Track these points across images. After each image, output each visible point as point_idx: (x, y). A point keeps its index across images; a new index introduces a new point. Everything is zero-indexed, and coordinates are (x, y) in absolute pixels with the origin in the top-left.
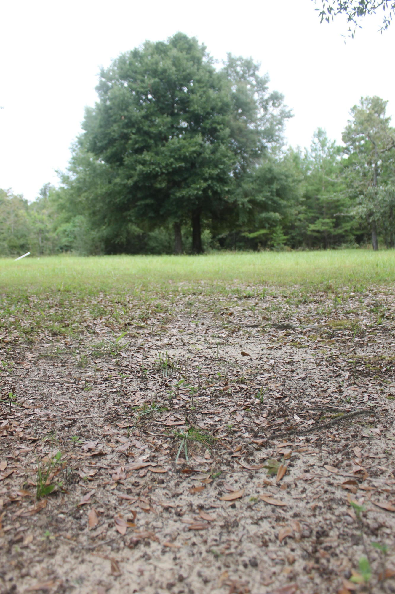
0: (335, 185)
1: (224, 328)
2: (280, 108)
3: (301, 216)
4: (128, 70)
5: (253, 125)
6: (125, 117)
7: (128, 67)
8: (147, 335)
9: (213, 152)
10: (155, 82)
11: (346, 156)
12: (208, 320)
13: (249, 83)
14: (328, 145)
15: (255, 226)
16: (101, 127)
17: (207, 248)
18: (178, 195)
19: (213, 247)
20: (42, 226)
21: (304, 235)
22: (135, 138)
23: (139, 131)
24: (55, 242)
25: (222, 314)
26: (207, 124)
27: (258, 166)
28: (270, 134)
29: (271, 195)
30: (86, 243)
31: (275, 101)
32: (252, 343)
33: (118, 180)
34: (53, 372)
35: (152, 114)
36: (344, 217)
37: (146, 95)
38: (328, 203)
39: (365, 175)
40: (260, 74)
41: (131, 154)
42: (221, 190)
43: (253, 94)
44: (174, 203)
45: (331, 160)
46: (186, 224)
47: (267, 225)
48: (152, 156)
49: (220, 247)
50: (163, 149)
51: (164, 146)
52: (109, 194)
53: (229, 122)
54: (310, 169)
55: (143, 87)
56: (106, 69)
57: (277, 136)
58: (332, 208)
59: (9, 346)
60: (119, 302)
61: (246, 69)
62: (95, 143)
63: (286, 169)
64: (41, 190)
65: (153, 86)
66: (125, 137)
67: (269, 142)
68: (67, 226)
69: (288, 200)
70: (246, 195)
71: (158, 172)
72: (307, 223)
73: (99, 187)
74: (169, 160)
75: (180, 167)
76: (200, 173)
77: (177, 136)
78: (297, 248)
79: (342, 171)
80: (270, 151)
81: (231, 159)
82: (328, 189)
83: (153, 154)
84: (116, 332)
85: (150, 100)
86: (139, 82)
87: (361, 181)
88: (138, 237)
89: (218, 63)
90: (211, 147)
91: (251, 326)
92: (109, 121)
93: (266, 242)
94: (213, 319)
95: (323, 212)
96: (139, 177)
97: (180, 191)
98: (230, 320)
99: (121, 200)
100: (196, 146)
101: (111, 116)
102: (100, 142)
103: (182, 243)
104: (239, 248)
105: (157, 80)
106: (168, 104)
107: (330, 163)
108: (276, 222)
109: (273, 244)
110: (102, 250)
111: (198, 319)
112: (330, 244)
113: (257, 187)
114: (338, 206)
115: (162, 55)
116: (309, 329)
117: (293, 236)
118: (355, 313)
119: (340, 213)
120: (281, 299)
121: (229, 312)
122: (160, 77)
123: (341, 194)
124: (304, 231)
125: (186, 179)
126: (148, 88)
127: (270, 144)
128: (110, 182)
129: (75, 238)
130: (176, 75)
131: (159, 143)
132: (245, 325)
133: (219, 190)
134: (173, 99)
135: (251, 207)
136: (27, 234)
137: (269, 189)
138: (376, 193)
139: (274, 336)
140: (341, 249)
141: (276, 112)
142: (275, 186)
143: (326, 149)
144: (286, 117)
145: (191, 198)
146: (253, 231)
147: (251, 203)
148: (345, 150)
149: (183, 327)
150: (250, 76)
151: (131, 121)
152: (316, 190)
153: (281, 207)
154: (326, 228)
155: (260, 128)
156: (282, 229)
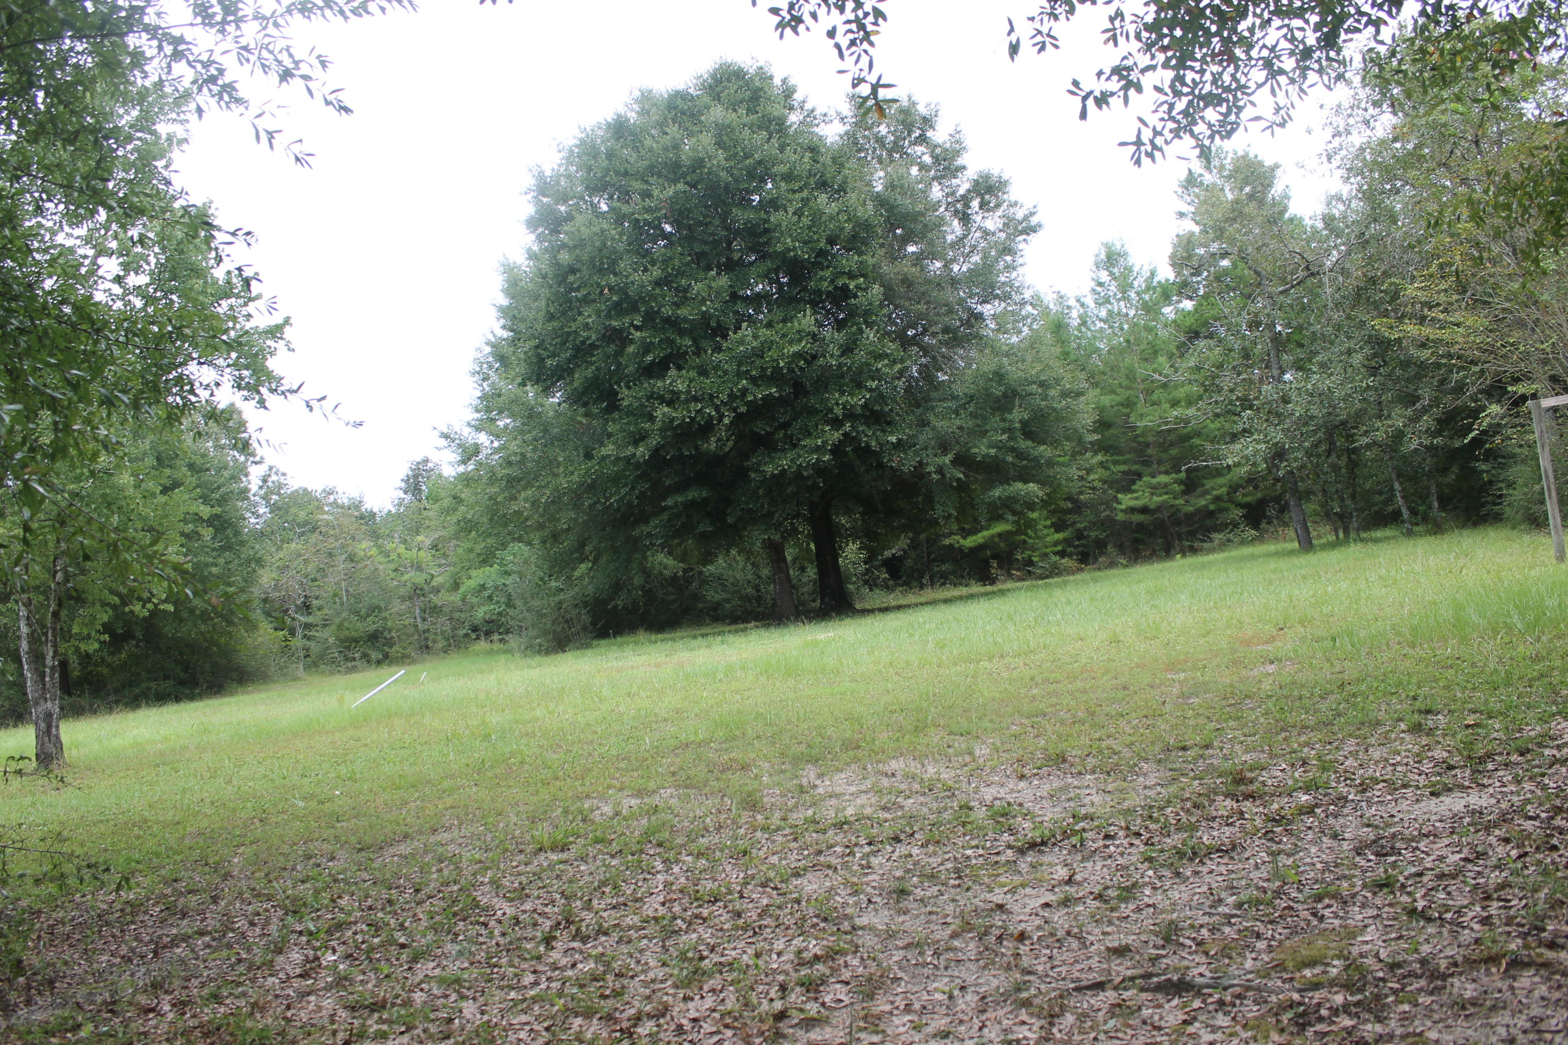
0: (1171, 386)
1: (1024, 1003)
2: (999, 213)
3: (1095, 478)
4: (606, 171)
5: (938, 263)
6: (611, 289)
7: (605, 163)
9: (847, 350)
10: (677, 193)
11: (1188, 305)
13: (914, 162)
14: (1136, 284)
15: (976, 519)
16: (551, 317)
17: (858, 588)
18: (769, 469)
19: (871, 583)
20: (420, 579)
21: (1106, 524)
22: (643, 339)
23: (650, 318)
24: (457, 615)
25: (999, 936)
26: (823, 280)
28: (986, 284)
29: (1012, 439)
30: (542, 616)
31: (988, 197)
33: (609, 449)
35: (680, 273)
36: (1205, 469)
37: (660, 226)
39: (1246, 355)
40: (940, 135)
41: (637, 380)
42: (881, 445)
43: (929, 186)
44: (761, 492)
46: (796, 536)
47: (1010, 514)
48: (691, 381)
49: (891, 583)
50: (717, 357)
51: (718, 349)
52: (590, 488)
53: (876, 266)
54: (1099, 352)
55: (648, 210)
56: (548, 173)
57: (1004, 284)
58: (1172, 445)
60: (716, 900)
61: (901, 127)
62: (542, 360)
63: (1039, 367)
64: (407, 481)
65: (673, 202)
66: (617, 338)
67: (985, 302)
68: (486, 575)
69: (1055, 443)
70: (944, 447)
71: (711, 417)
72: (1112, 492)
73: (560, 470)
74: (736, 384)
75: (767, 398)
76: (819, 406)
77: (750, 319)
78: (1096, 560)
80: (991, 325)
81: (895, 362)
82: (1155, 397)
83: (693, 374)
85: (668, 237)
86: (637, 197)
87: (1239, 374)
88: (675, 578)
89: (830, 122)
90: (840, 337)
91: (1088, 988)
92: (570, 301)
93: (1010, 554)
94: (981, 963)
95: (1150, 456)
96: (663, 438)
97: (772, 458)
98: (1025, 962)
99: (622, 499)
100: (800, 340)
101: (578, 289)
102: (553, 355)
103: (789, 585)
104: (942, 577)
105: (681, 186)
106: (716, 243)
107: (1149, 330)
108: (1031, 506)
109: (1030, 557)
110: (584, 628)
111: (946, 968)
112: (1180, 540)
113: (971, 423)
114: (1188, 437)
115: (688, 124)
116: (1238, 990)
117: (1079, 530)
118: (1335, 896)
119: (1196, 458)
120: (1125, 842)
121: (1014, 929)
122: (689, 179)
123: (1191, 412)
124: (1108, 513)
125: (786, 425)
126: (660, 209)
127: (989, 306)
128: (588, 456)
129: (510, 604)
130: (729, 170)
131: (704, 344)
132: (1072, 986)
133: (873, 444)
134: (727, 228)
135: (961, 476)
136: (382, 604)
137: (1002, 424)
138: (1286, 400)
139: (1159, 1028)
140: (1212, 551)
141: (992, 223)
142: (1017, 415)
143: (1133, 295)
144: (1022, 233)
145: (805, 473)
146: (974, 531)
147: (962, 464)
148: (1183, 288)
149: (917, 1006)
150: (914, 144)
151: (628, 296)
152: (1121, 405)
153: (1039, 466)
154: (1165, 497)
155: (956, 268)
156: (1047, 518)
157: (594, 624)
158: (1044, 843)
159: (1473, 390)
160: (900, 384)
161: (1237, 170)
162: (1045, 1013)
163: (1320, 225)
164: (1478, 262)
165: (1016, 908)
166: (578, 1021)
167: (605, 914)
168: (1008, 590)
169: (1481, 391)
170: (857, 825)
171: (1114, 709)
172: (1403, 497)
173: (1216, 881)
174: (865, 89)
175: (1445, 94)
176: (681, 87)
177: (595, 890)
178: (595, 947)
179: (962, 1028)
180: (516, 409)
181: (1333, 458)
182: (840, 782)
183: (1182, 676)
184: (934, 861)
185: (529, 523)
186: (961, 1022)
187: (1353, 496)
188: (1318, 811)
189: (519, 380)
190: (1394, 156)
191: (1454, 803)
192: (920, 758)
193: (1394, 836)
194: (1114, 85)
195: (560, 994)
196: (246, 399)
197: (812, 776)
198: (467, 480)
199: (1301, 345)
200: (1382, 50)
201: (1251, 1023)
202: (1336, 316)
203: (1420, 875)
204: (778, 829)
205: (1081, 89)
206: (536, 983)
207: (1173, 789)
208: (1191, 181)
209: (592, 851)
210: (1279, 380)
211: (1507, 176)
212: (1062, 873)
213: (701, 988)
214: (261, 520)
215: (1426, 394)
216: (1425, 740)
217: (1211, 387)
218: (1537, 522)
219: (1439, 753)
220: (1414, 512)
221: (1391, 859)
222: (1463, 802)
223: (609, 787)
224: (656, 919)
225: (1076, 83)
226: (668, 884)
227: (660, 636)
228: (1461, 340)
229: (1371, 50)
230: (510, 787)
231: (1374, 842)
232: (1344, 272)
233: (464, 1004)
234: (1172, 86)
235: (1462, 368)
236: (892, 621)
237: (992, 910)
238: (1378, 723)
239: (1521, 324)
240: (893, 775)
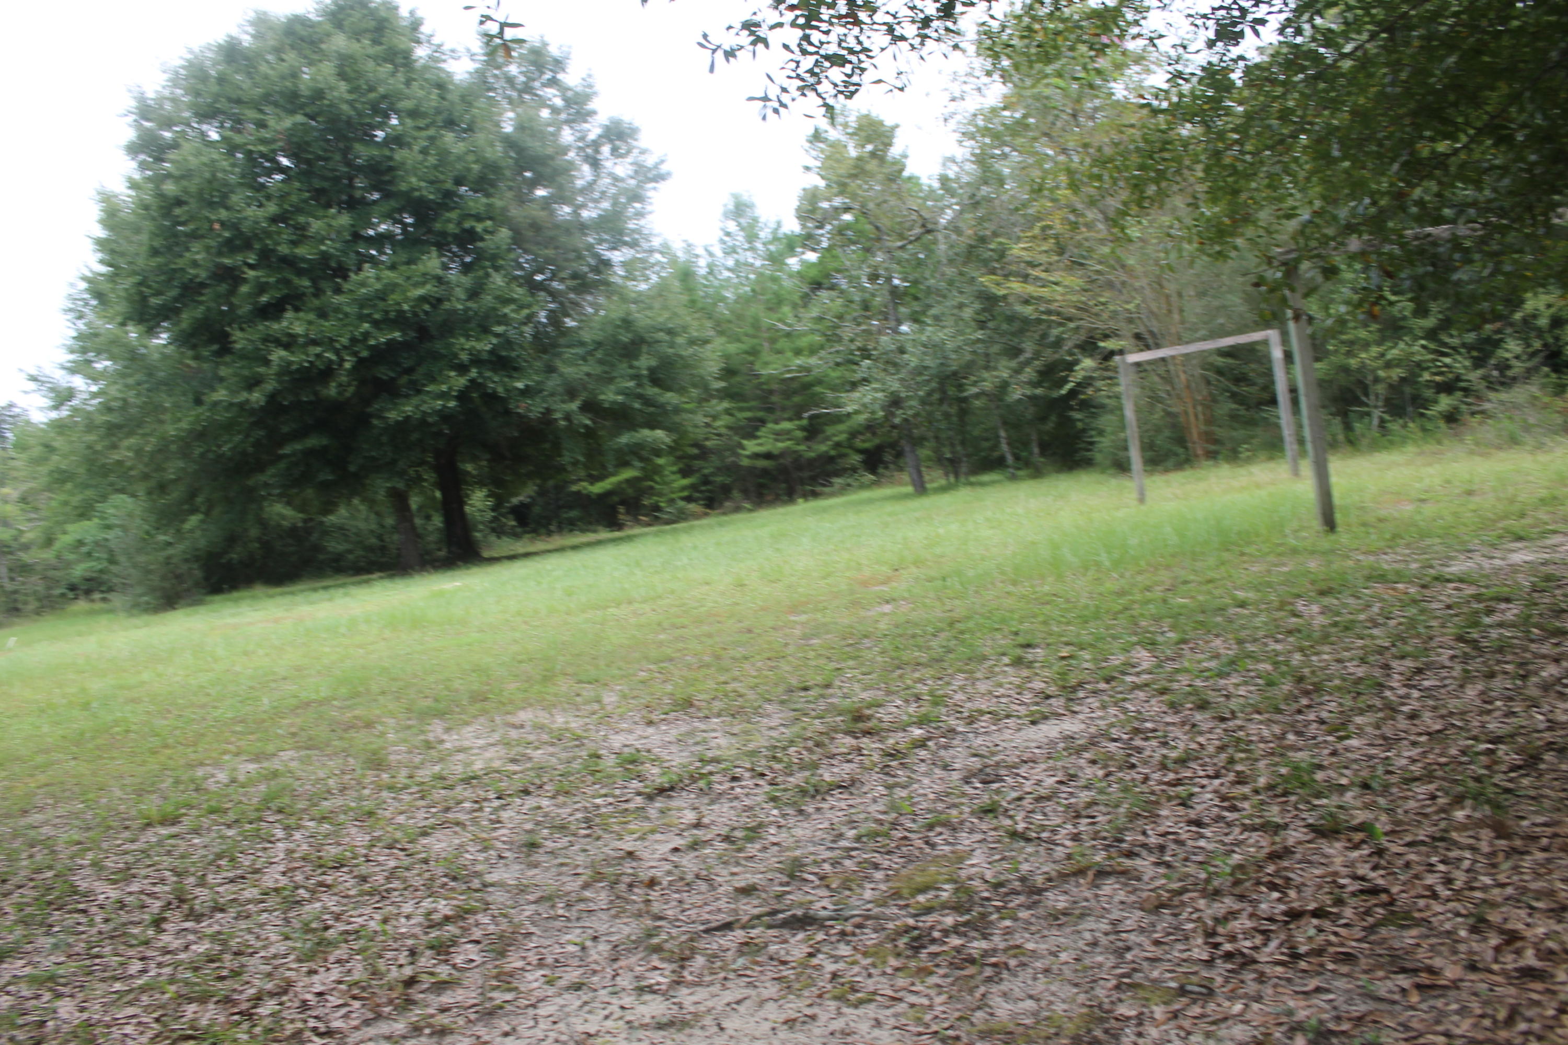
0: (796, 338)
1: (653, 948)
2: (630, 159)
3: (721, 425)
4: (217, 97)
5: (567, 208)
6: (223, 224)
7: (215, 88)
9: (474, 294)
10: (295, 124)
11: (812, 257)
13: (543, 103)
14: (762, 235)
15: (604, 466)
16: (155, 252)
17: (485, 536)
18: (393, 415)
19: (499, 531)
21: (732, 469)
22: (257, 279)
23: (266, 256)
24: (51, 573)
25: (630, 884)
26: (449, 222)
29: (639, 385)
30: (149, 572)
31: (618, 143)
33: (221, 394)
35: (298, 210)
36: (829, 416)
37: (276, 160)
39: (866, 306)
40: (571, 78)
41: (251, 322)
42: (507, 390)
43: (559, 129)
44: (384, 439)
45: (777, 272)
46: (421, 484)
47: (636, 460)
48: (310, 323)
49: (519, 530)
50: (337, 299)
51: (338, 291)
52: (200, 435)
53: (504, 209)
54: (726, 301)
55: (263, 141)
56: (151, 94)
57: (632, 231)
58: (795, 392)
61: (532, 68)
62: (144, 299)
63: (666, 315)
65: (290, 135)
66: (229, 277)
67: (614, 248)
68: (87, 530)
69: (681, 390)
70: (571, 393)
71: (331, 361)
72: (736, 438)
73: (167, 417)
74: (357, 327)
75: (390, 343)
76: (443, 351)
78: (721, 505)
79: (806, 299)
80: (620, 272)
81: (522, 307)
82: (779, 346)
83: (311, 316)
85: (285, 173)
86: (250, 127)
87: (859, 325)
88: (293, 531)
89: (458, 58)
90: (466, 280)
91: (717, 929)
92: (175, 235)
93: (638, 499)
94: (613, 912)
95: (774, 404)
96: (279, 382)
97: (396, 404)
98: (656, 907)
99: (235, 447)
100: (425, 283)
101: (183, 224)
102: (158, 293)
103: (415, 534)
104: (570, 524)
105: (299, 118)
106: (337, 180)
107: (774, 280)
108: (658, 453)
109: (657, 502)
110: (197, 584)
111: (578, 919)
112: (802, 485)
113: (598, 370)
114: (811, 385)
115: (308, 52)
116: (857, 920)
117: (705, 475)
118: (946, 824)
119: (817, 406)
120: (751, 783)
121: (645, 875)
122: (308, 110)
123: (813, 361)
124: (733, 458)
125: (410, 371)
126: (276, 141)
127: (617, 253)
128: (198, 402)
129: (112, 561)
130: (351, 103)
131: (324, 284)
132: (702, 928)
133: (501, 390)
134: (349, 164)
135: (588, 422)
137: (629, 371)
138: (902, 351)
139: (784, 963)
140: (832, 495)
141: (622, 169)
142: (645, 362)
143: (759, 245)
144: (651, 180)
145: (430, 420)
146: (601, 478)
147: (589, 411)
148: (808, 240)
149: (550, 960)
150: (544, 85)
151: (241, 233)
152: (747, 353)
153: (666, 413)
154: (788, 443)
155: (585, 214)
156: (674, 464)
157: (207, 579)
158: (672, 789)
159: (1068, 345)
160: (528, 330)
161: (860, 128)
162: (676, 957)
163: (936, 185)
164: (1074, 226)
165: (645, 855)
166: (193, 1007)
167: (220, 889)
168: (635, 536)
169: (1077, 346)
170: (486, 779)
171: (739, 652)
172: (1009, 444)
173: (837, 817)
174: (493, 28)
175: (1049, 69)
177: (210, 864)
178: (210, 926)
179: (595, 979)
180: (116, 350)
181: (945, 407)
182: (469, 736)
183: (803, 618)
184: (564, 812)
185: (132, 473)
186: (595, 972)
187: (963, 443)
188: (930, 743)
189: (119, 319)
190: (1004, 125)
191: (1050, 730)
192: (549, 708)
193: (997, 764)
194: (745, 38)
195: (172, 980)
197: (439, 730)
198: (60, 427)
199: (916, 299)
200: (995, 25)
201: (872, 950)
202: (950, 271)
203: (1020, 799)
204: (406, 787)
205: (710, 42)
206: (144, 971)
207: (796, 729)
208: (817, 136)
209: (206, 822)
210: (896, 331)
211: (1099, 149)
212: (690, 817)
213: (326, 960)
215: (1029, 347)
216: (1025, 673)
217: (832, 338)
218: (1122, 467)
219: (1038, 685)
220: (1017, 458)
221: (995, 786)
222: (1057, 729)
223: (225, 752)
224: (276, 890)
225: (705, 36)
226: (289, 852)
227: (279, 590)
228: (1059, 298)
229: (983, 24)
230: (113, 758)
231: (981, 770)
232: (958, 231)
233: (59, 1003)
234: (799, 45)
235: (1061, 324)
236: (519, 569)
237: (622, 858)
238: (985, 658)
239: (1110, 285)
240: (522, 726)
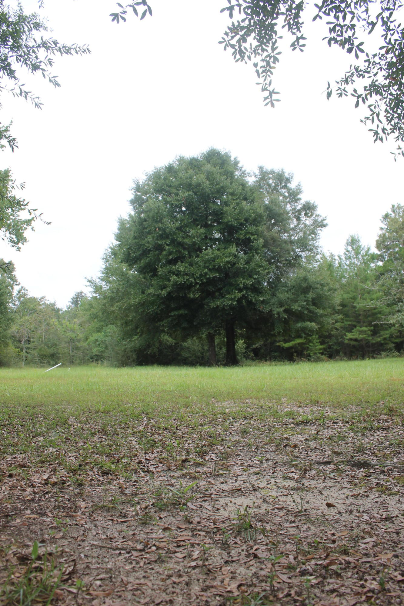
0: (371, 293)
1: (293, 466)
2: (312, 218)
3: (338, 325)
4: (163, 185)
5: (286, 235)
6: (160, 229)
7: (163, 181)
8: (208, 475)
9: (248, 262)
10: (189, 195)
11: (380, 264)
12: (271, 453)
13: (281, 195)
14: (362, 253)
15: (290, 336)
16: (135, 238)
17: (241, 358)
18: (212, 305)
19: (247, 357)
20: (73, 336)
21: (341, 344)
22: (169, 249)
23: (173, 241)
25: (285, 446)
26: (241, 236)
27: (293, 275)
28: (304, 244)
29: (307, 304)
30: (118, 353)
31: (308, 211)
32: (331, 487)
33: (151, 291)
34: (113, 530)
35: (186, 226)
36: (381, 324)
37: (181, 208)
38: (365, 311)
40: (292, 185)
41: (165, 265)
42: (256, 300)
43: (286, 205)
44: (208, 313)
45: (366, 268)
46: (220, 334)
47: (304, 335)
48: (186, 267)
49: (254, 358)
50: (197, 259)
51: (198, 256)
52: (142, 304)
53: (262, 232)
54: (345, 277)
55: (177, 200)
56: (141, 183)
57: (310, 245)
58: (369, 316)
59: (56, 490)
60: (166, 429)
61: (278, 181)
62: (129, 254)
63: (321, 278)
64: (73, 299)
65: (187, 199)
66: (159, 248)
67: (302, 251)
68: (99, 336)
69: (324, 308)
70: (281, 304)
71: (192, 282)
72: (344, 332)
73: (132, 297)
74: (203, 270)
75: (214, 278)
76: (234, 283)
77: (211, 246)
78: (335, 358)
79: (378, 278)
80: (304, 260)
81: (265, 269)
82: (364, 297)
83: (187, 265)
84: (173, 471)
85: (183, 212)
86: (173, 195)
87: (398, 289)
88: (171, 346)
89: (251, 176)
90: (245, 257)
91: (322, 463)
92: (143, 233)
93: (302, 351)
94: (276, 453)
95: (360, 320)
96: (173, 288)
97: (214, 301)
98: (296, 454)
99: (154, 310)
100: (230, 257)
101: (146, 228)
102: (134, 252)
103: (215, 354)
104: (274, 358)
105: (191, 193)
107: (364, 271)
108: (312, 332)
109: (309, 354)
110: (134, 361)
111: (260, 454)
112: (369, 353)
113: (292, 297)
114: (376, 314)
115: (196, 170)
117: (329, 345)
119: (378, 320)
120: (342, 425)
121: (292, 445)
122: (194, 190)
123: (378, 302)
124: (341, 339)
125: (220, 289)
126: (182, 201)
127: (304, 253)
128: (143, 292)
129: (106, 348)
130: (209, 189)
131: (192, 254)
132: (315, 462)
133: (254, 300)
134: (207, 211)
135: (286, 317)
136: (58, 343)
137: (304, 298)
139: (354, 477)
140: (380, 358)
141: (308, 222)
142: (311, 295)
143: (360, 257)
144: (319, 227)
145: (226, 308)
146: (289, 341)
147: (287, 313)
148: (380, 257)
149: (246, 464)
150: (282, 188)
151: (165, 232)
152: (351, 298)
153: (317, 316)
154: (364, 336)
155: (293, 238)
156: (318, 339)
157: (137, 359)
158: (307, 422)
162: (302, 469)
165: (293, 440)
166: (98, 456)
170: (229, 414)
173: (380, 438)
176: (195, 156)
179: (265, 472)
182: (225, 404)
184: (260, 425)
186: (265, 470)
189: (120, 261)
196: (13, 246)
205: (357, 94)
208: (387, 216)
209: (119, 414)
213: (153, 451)
214: (16, 307)
217: (387, 293)
226: (147, 424)
